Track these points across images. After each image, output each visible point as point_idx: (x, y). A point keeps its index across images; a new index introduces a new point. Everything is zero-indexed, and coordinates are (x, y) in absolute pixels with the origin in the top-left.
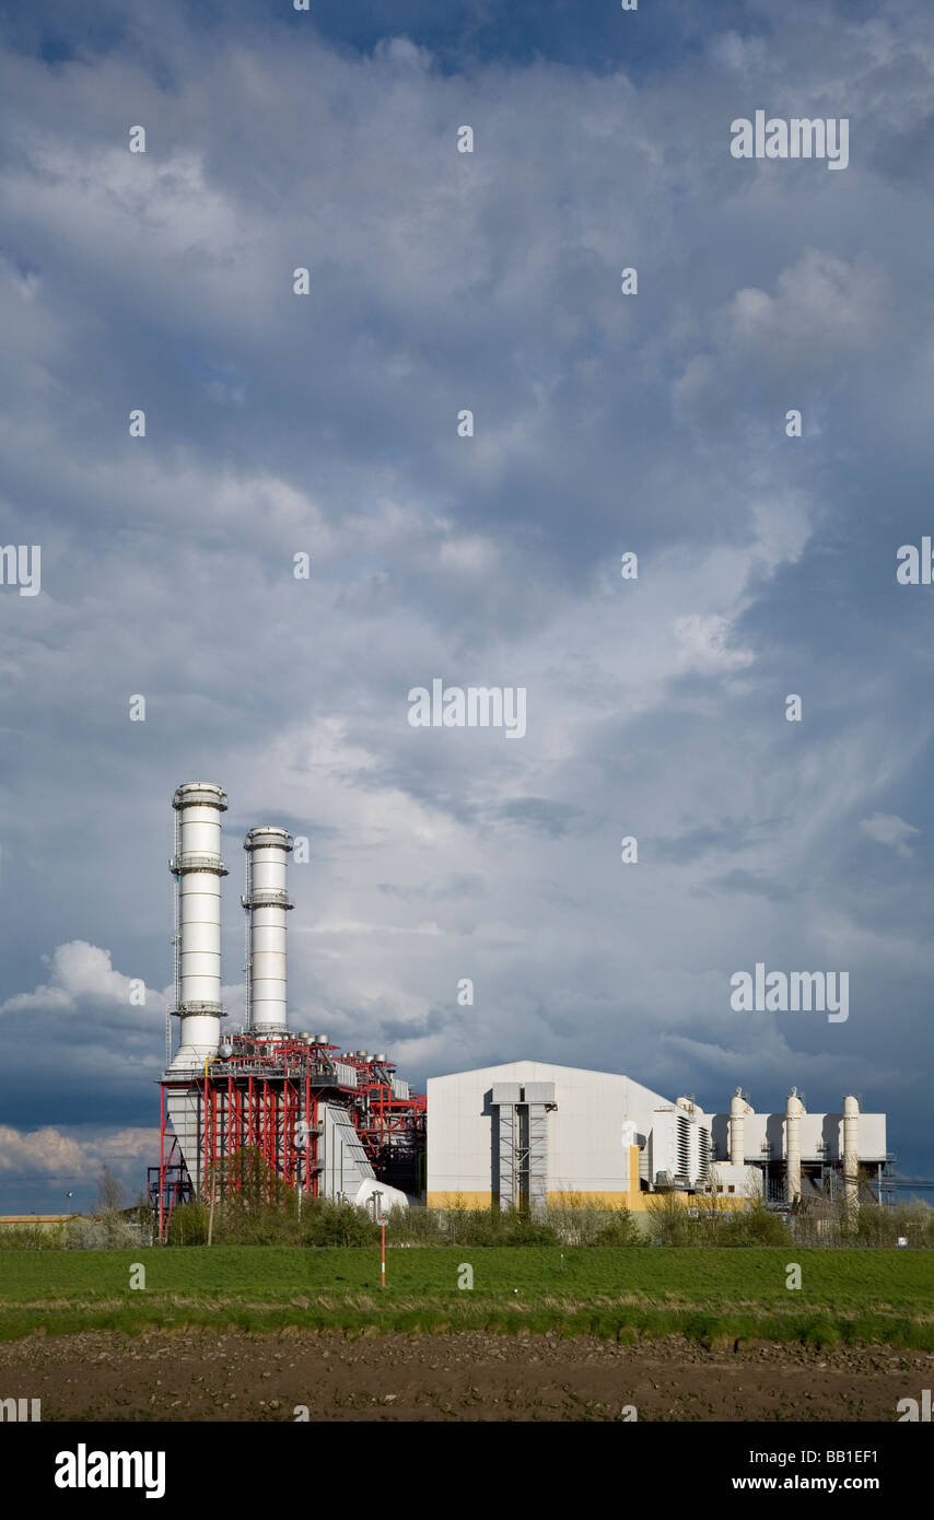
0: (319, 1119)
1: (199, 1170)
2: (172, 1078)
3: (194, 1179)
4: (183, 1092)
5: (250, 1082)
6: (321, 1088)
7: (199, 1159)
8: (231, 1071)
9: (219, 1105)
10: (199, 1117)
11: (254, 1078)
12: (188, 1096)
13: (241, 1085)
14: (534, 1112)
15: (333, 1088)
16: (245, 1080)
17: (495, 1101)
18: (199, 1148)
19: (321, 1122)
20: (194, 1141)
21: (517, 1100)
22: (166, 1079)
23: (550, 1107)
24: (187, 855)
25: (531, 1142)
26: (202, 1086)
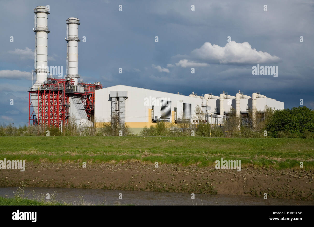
0: (69, 102)
1: (39, 116)
2: (33, 90)
3: (37, 118)
4: (35, 94)
5: (50, 91)
6: (68, 93)
7: (39, 113)
8: (46, 88)
9: (44, 98)
10: (39, 101)
11: (51, 90)
12: (36, 95)
13: (47, 92)
14: (121, 99)
15: (73, 93)
16: (48, 91)
17: (111, 96)
18: (39, 110)
19: (70, 103)
20: (37, 108)
21: (116, 96)
22: (31, 90)
23: (126, 98)
24: (38, 27)
25: (120, 108)
26: (38, 92)
